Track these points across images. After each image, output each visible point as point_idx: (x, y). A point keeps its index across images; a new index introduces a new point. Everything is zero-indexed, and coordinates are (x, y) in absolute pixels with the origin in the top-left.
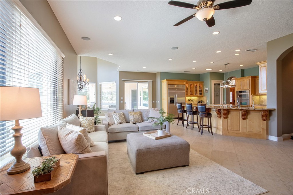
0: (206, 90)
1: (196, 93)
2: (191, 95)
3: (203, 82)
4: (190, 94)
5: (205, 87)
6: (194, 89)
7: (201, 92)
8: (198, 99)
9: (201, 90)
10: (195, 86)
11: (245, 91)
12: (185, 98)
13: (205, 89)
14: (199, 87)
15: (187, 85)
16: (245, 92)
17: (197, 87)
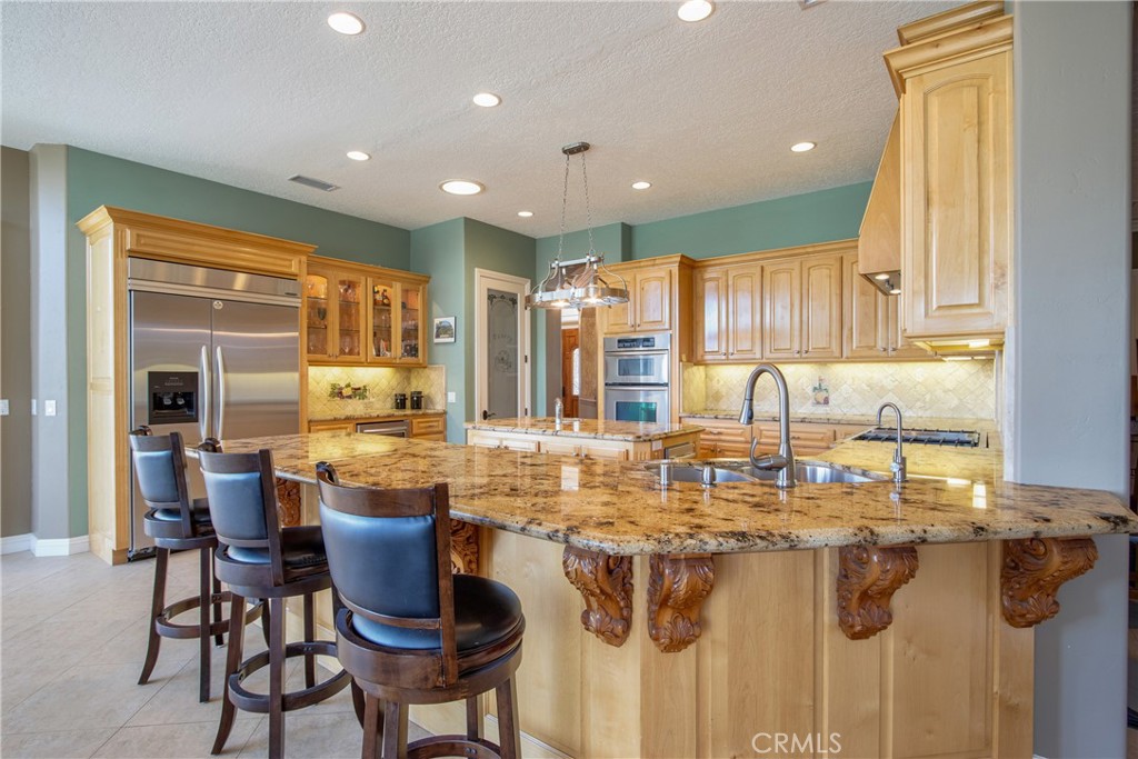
0: (443, 330)
1: (383, 344)
2: (348, 357)
3: (426, 280)
4: (342, 352)
5: (436, 308)
6: (366, 320)
7: (413, 342)
8: (394, 383)
9: (416, 329)
10: (379, 297)
11: (647, 340)
12: (296, 375)
13: (437, 321)
14: (404, 306)
15: (319, 286)
16: (648, 342)
17: (389, 305)
